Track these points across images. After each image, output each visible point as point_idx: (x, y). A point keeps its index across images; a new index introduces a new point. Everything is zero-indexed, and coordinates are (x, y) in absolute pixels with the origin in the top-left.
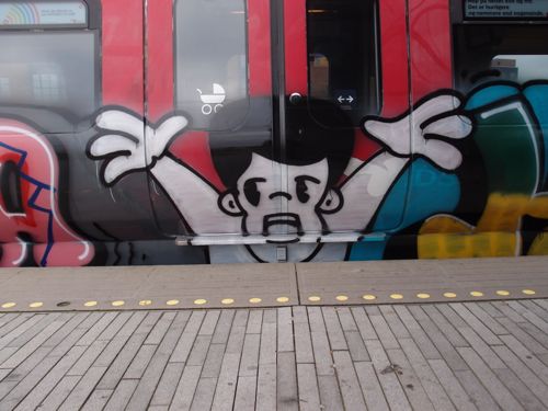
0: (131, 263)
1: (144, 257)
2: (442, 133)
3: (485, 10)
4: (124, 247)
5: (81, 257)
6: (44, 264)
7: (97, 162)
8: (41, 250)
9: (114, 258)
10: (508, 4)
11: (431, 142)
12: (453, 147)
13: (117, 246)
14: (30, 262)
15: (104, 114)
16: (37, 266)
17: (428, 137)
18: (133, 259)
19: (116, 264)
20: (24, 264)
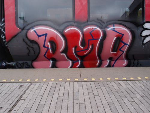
0: (137, 66)
1: (141, 64)
4: (136, 62)
5: (124, 65)
6: (113, 66)
7: (143, 38)
8: (113, 62)
9: (133, 65)
13: (134, 62)
14: (109, 66)
15: (146, 24)
16: (111, 67)
18: (138, 65)
19: (133, 66)
20: (107, 67)
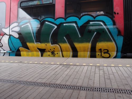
2: (15, 30)
3: (25, 5)
10: (29, 3)
11: (13, 32)
12: (16, 33)
17: (12, 31)
